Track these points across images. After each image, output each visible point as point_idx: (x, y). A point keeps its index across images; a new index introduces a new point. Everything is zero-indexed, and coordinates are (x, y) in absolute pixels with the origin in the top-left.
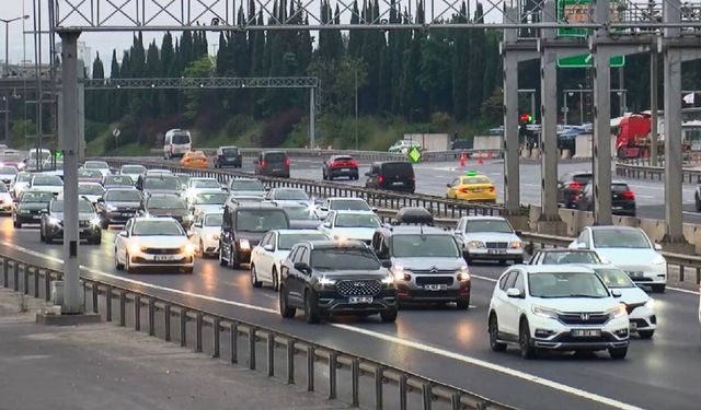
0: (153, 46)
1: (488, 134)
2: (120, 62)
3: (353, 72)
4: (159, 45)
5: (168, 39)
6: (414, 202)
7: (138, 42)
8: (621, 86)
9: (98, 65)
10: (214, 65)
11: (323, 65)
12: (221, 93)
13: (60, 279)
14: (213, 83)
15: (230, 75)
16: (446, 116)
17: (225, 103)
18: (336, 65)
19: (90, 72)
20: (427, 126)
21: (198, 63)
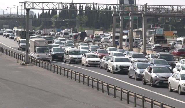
0: (46, 12)
1: (111, 32)
2: (40, 15)
3: (85, 18)
4: (48, 12)
5: (49, 11)
6: (95, 44)
7: (43, 11)
8: (137, 23)
9: (35, 16)
10: (58, 16)
11: (79, 17)
12: (59, 22)
13: (25, 56)
14: (58, 20)
15: (61, 18)
16: (103, 28)
17: (60, 24)
18: (82, 17)
19: (34, 17)
20: (99, 30)
21: (55, 16)
